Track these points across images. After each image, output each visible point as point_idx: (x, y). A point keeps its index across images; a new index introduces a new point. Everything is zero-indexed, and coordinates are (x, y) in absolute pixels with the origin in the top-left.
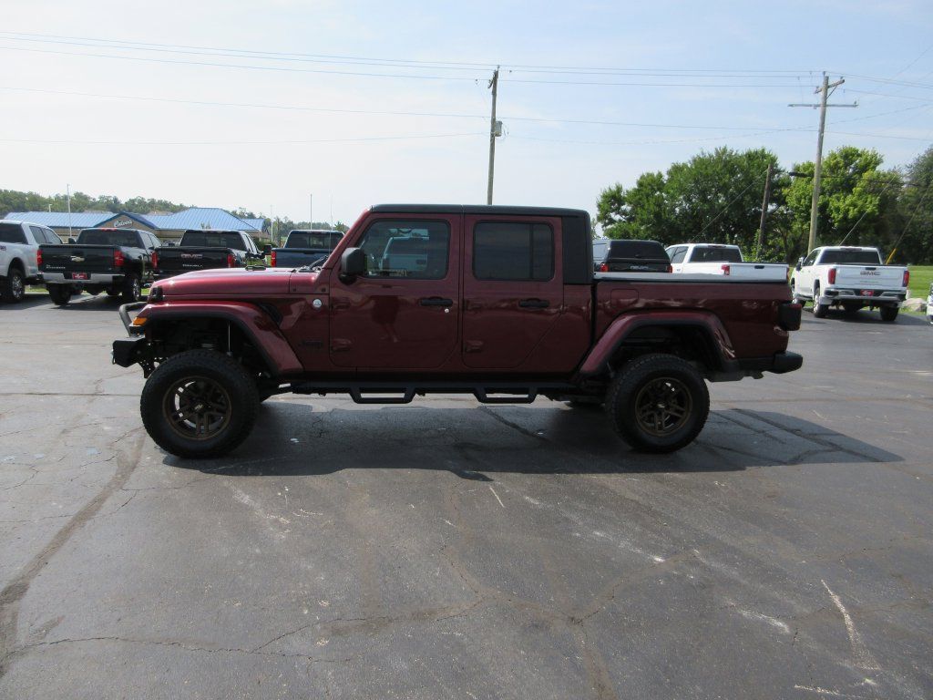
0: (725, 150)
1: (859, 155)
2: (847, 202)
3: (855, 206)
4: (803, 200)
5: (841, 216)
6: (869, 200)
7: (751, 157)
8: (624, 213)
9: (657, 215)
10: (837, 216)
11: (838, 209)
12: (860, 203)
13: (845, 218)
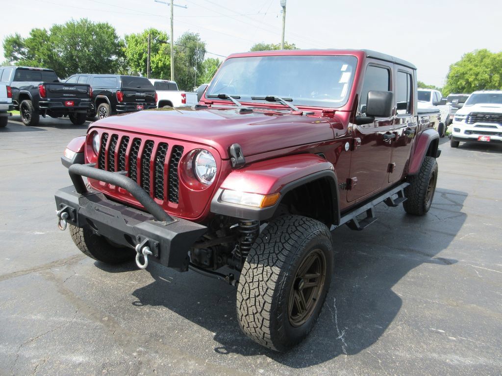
0: (86, 21)
1: (159, 34)
2: (157, 58)
3: (161, 61)
4: (135, 55)
5: (155, 65)
6: (167, 58)
7: (101, 27)
8: (23, 53)
9: (50, 57)
10: (154, 66)
11: (153, 62)
12: (163, 59)
13: (157, 67)
